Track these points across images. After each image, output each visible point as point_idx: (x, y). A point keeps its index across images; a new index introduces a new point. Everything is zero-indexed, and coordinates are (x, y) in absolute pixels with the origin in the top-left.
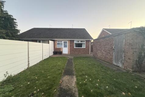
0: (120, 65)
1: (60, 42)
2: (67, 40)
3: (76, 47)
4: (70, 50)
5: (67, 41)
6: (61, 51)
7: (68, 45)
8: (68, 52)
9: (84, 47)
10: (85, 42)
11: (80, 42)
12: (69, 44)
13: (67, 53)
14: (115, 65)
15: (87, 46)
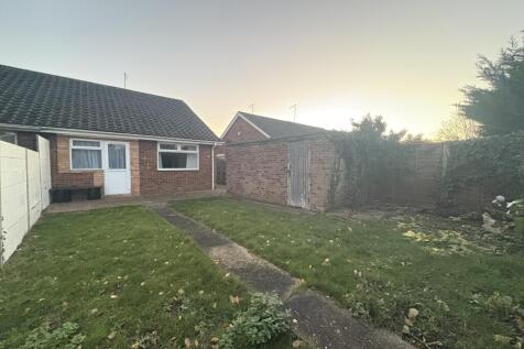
0: (303, 204)
1: (85, 143)
2: (124, 140)
3: (164, 167)
4: (141, 179)
5: (127, 145)
6: (97, 183)
7: (131, 159)
8: (133, 186)
9: (193, 165)
10: (197, 152)
11: (179, 150)
12: (136, 155)
13: (129, 192)
14: (292, 207)
15: (205, 165)
